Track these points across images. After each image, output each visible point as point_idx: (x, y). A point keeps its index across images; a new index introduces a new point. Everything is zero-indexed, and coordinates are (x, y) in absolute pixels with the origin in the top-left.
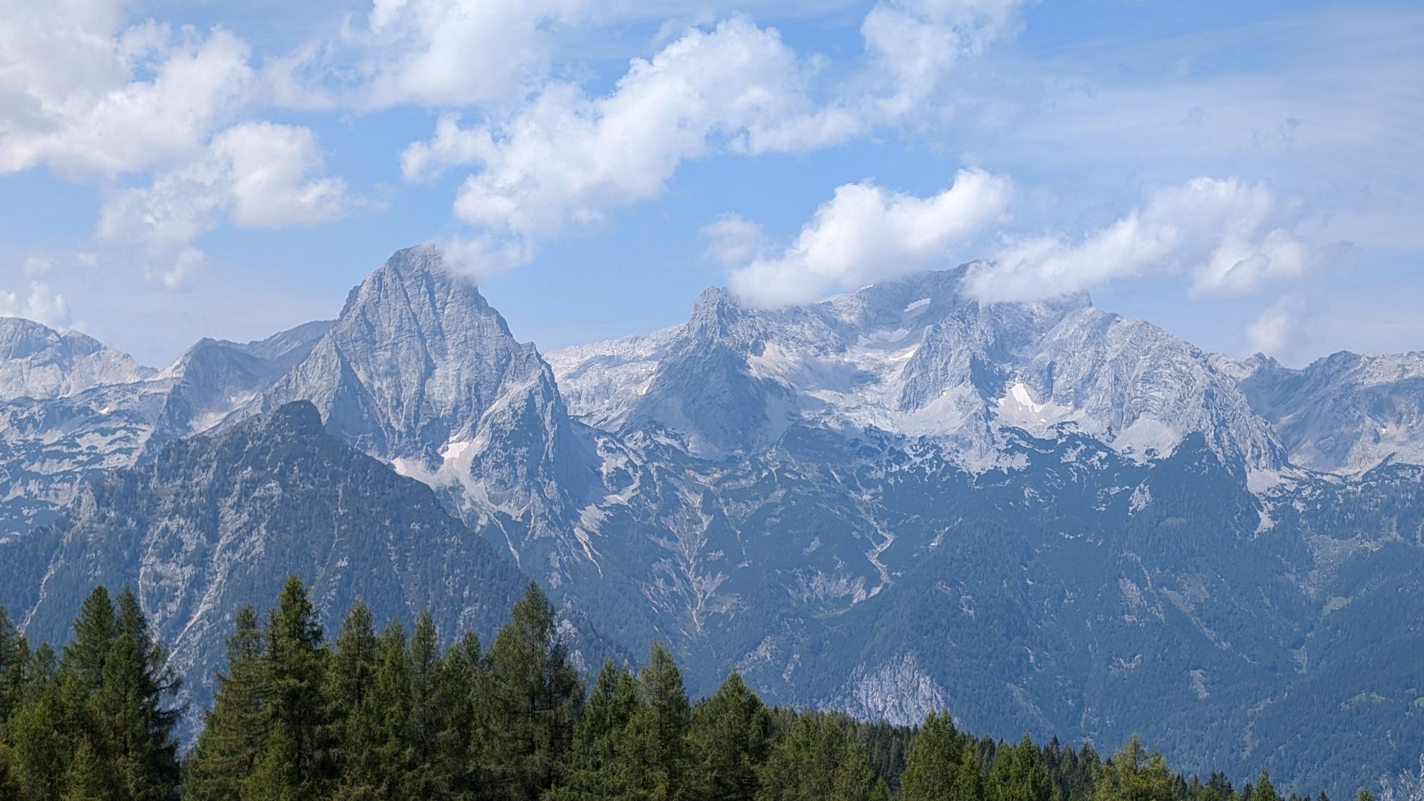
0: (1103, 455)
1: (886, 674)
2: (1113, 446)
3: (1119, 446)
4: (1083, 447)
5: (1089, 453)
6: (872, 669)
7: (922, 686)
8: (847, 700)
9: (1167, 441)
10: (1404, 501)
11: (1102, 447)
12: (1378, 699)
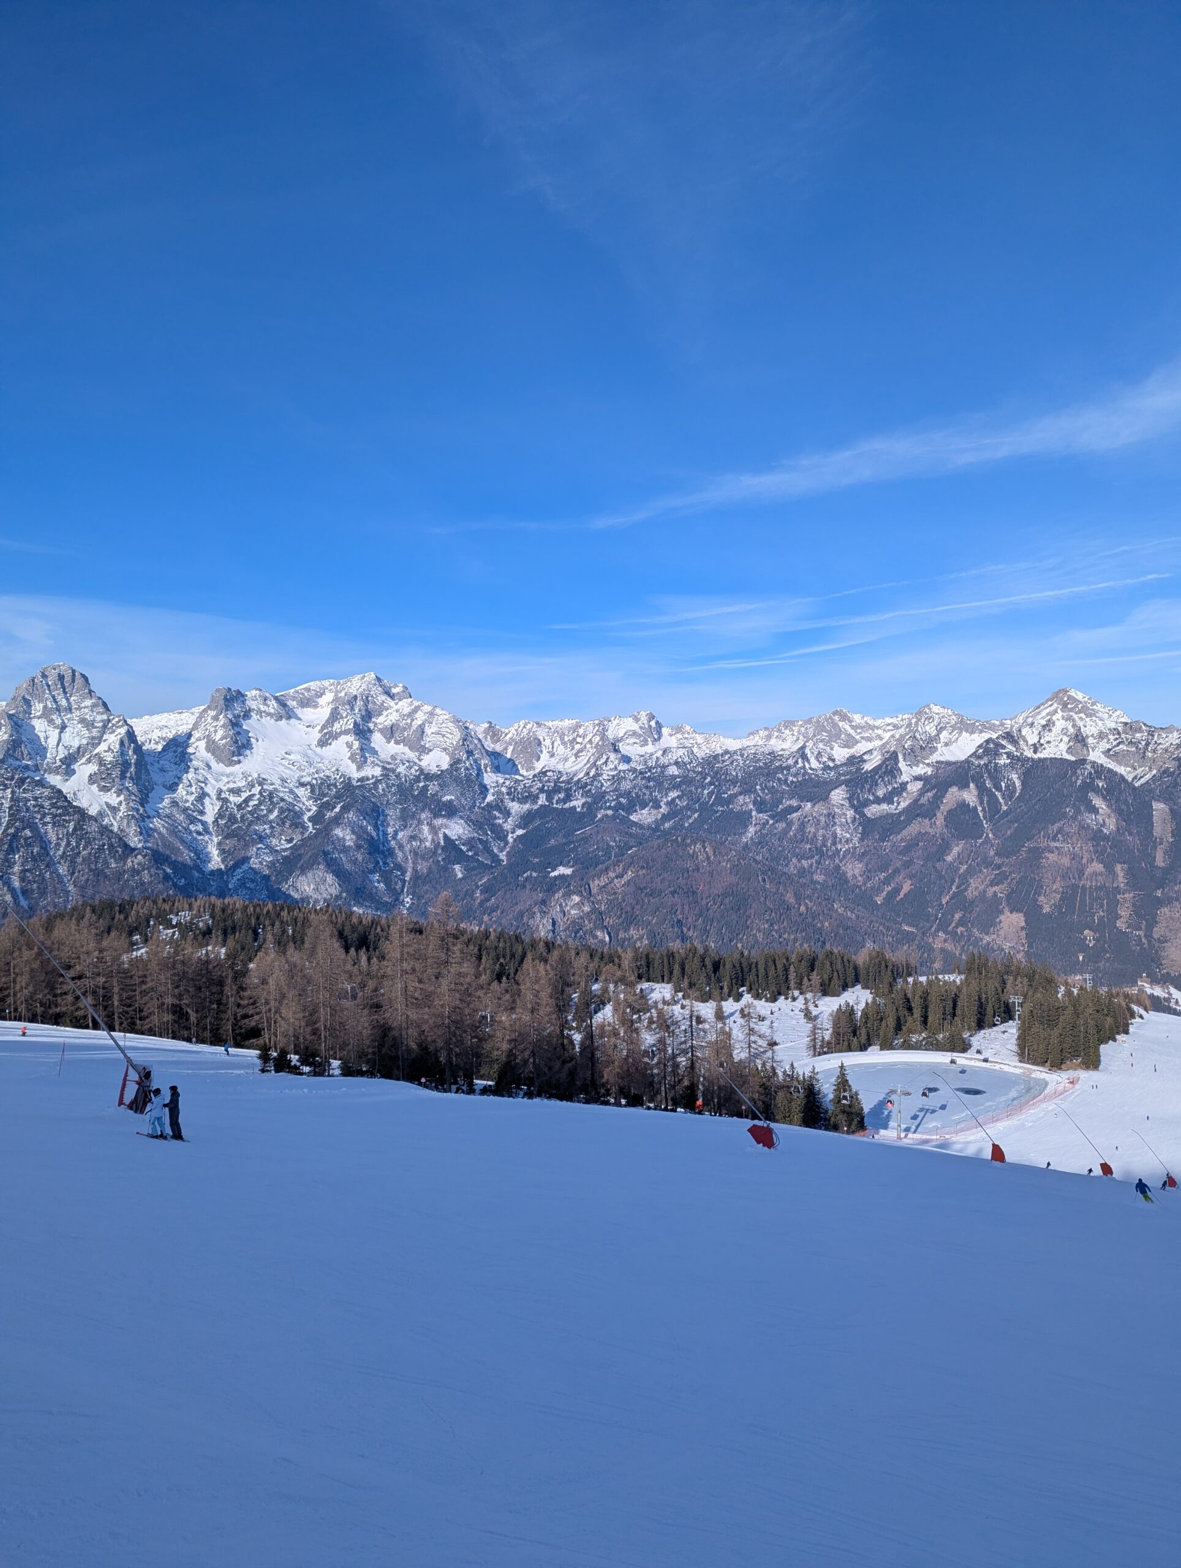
0: (417, 768)
1: (310, 875)
2: (421, 763)
3: (423, 764)
4: (407, 764)
5: (410, 767)
6: (303, 871)
7: (328, 879)
8: (291, 888)
9: (445, 762)
10: (549, 787)
11: (415, 763)
12: (534, 874)
